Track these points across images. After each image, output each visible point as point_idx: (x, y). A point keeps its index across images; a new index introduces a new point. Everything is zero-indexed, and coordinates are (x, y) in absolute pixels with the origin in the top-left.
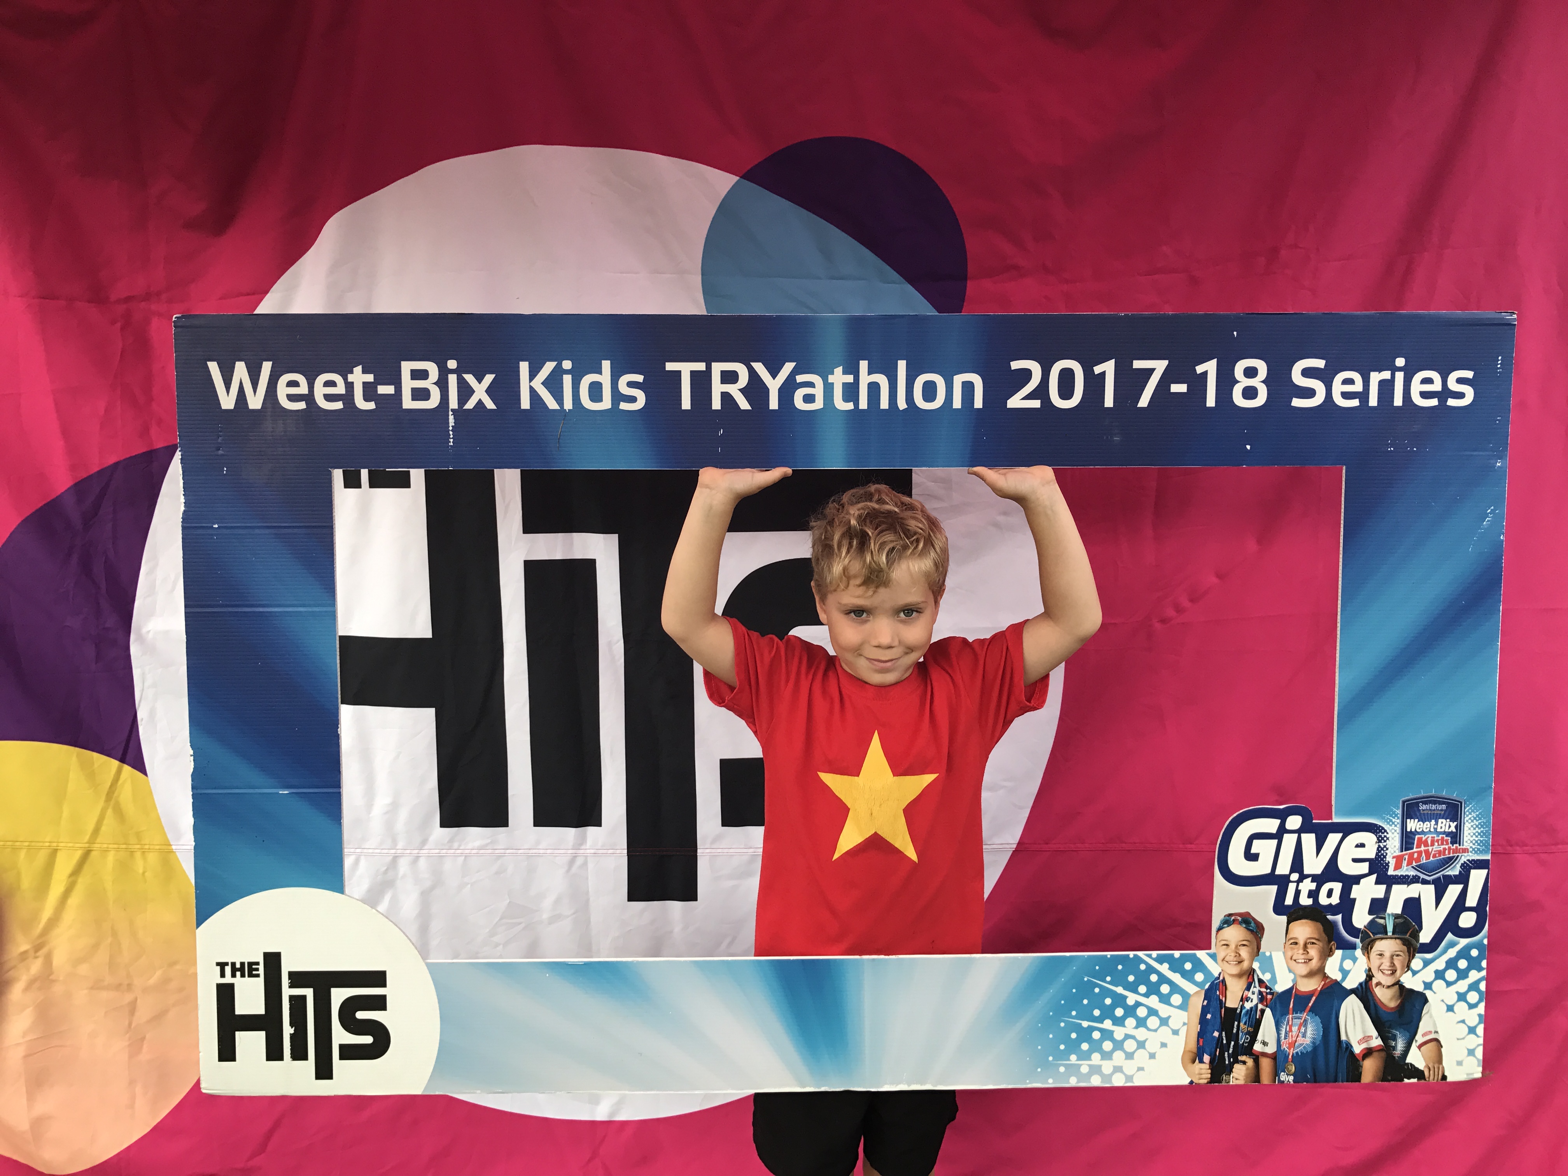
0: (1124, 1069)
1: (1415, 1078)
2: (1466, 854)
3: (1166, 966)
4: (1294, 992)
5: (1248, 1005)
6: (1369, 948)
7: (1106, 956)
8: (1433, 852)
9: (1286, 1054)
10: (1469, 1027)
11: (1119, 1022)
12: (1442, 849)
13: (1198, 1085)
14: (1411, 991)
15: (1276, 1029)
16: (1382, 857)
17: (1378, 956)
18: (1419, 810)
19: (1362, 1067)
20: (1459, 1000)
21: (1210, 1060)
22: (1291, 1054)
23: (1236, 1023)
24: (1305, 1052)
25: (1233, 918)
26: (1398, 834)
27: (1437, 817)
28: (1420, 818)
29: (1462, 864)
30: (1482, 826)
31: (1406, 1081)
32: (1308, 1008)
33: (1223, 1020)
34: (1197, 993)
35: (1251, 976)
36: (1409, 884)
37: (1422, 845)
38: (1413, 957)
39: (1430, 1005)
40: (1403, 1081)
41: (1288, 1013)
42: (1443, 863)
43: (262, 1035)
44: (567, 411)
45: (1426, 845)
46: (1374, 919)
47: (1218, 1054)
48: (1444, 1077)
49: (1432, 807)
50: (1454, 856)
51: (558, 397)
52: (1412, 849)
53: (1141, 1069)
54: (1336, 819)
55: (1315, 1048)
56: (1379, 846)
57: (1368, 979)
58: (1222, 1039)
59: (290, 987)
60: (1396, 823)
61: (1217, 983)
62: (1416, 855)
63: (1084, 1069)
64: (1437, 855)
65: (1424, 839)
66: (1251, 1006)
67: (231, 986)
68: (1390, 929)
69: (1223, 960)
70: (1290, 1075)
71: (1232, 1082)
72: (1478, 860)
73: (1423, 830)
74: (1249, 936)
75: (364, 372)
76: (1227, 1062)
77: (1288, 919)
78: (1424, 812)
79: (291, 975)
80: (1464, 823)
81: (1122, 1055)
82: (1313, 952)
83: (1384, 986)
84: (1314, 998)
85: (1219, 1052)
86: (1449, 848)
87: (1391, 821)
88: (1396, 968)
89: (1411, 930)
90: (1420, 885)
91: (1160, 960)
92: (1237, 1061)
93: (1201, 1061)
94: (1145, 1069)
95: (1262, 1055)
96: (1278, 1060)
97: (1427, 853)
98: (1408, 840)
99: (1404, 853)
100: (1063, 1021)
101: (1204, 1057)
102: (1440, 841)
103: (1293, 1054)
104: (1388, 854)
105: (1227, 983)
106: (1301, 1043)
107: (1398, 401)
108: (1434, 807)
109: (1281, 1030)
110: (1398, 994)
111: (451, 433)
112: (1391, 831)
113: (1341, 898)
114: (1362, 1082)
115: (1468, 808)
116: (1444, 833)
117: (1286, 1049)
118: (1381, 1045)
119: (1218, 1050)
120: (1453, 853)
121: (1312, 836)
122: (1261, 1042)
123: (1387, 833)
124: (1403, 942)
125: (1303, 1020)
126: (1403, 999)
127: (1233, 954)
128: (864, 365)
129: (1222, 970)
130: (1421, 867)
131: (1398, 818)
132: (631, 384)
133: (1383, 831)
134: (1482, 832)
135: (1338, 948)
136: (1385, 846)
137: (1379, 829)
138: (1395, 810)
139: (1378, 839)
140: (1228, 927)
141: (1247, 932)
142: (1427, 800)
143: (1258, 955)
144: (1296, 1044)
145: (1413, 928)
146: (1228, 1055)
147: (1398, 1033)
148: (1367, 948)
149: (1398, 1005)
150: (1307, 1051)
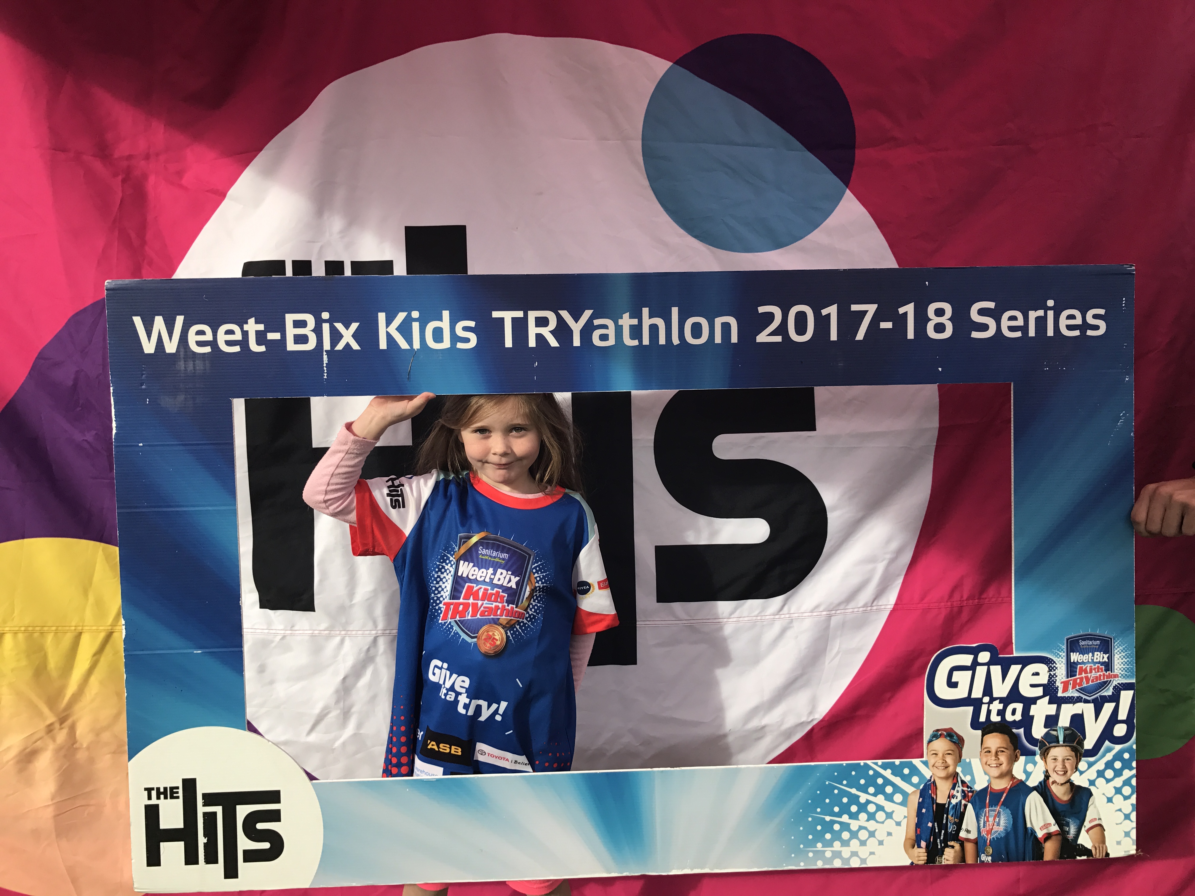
0: (859, 854)
1: (1084, 855)
2: (1117, 679)
3: (889, 771)
4: (989, 790)
5: (954, 801)
6: (1046, 754)
7: (843, 764)
8: (1091, 678)
9: (985, 840)
10: (1125, 814)
11: (854, 816)
12: (1098, 675)
13: (917, 865)
14: (1080, 787)
15: (977, 820)
16: (1053, 682)
17: (1053, 761)
18: (1080, 646)
19: (1044, 848)
20: (1116, 793)
21: (926, 844)
22: (989, 839)
23: (945, 815)
24: (999, 838)
25: (940, 733)
26: (1064, 664)
27: (1093, 650)
28: (1080, 651)
29: (1114, 687)
30: (1128, 657)
31: (1078, 858)
32: (1000, 803)
33: (935, 813)
34: (913, 792)
35: (955, 778)
36: (1074, 703)
37: (1083, 673)
38: (1080, 760)
39: (1094, 798)
40: (1076, 858)
41: (985, 807)
42: (1100, 685)
43: (181, 844)
44: (416, 350)
46: (1048, 731)
47: (932, 841)
48: (1107, 854)
49: (1089, 642)
50: (1108, 681)
51: (409, 340)
52: (1076, 676)
53: (872, 853)
54: (1016, 654)
55: (1007, 834)
56: (1050, 674)
57: (1046, 778)
58: (935, 829)
59: (203, 806)
60: (1062, 656)
61: (929, 784)
62: (1078, 681)
63: (828, 854)
64: (1095, 680)
65: (1084, 668)
66: (956, 802)
67: (157, 806)
68: (1061, 739)
69: (933, 766)
70: (989, 856)
71: (944, 862)
72: (1125, 683)
73: (1083, 661)
74: (953, 747)
75: (256, 323)
76: (939, 847)
77: (982, 733)
78: (1083, 647)
79: (204, 796)
81: (858, 842)
82: (1003, 758)
83: (1058, 784)
84: (1005, 795)
85: (933, 839)
86: (1104, 674)
87: (1058, 654)
88: (1067, 769)
89: (1077, 740)
90: (1082, 704)
91: (884, 767)
92: (947, 846)
93: (919, 846)
94: (876, 853)
95: (966, 841)
96: (979, 844)
97: (1087, 678)
98: (1072, 669)
99: (1069, 679)
100: (811, 817)
101: (921, 843)
102: (1096, 669)
103: (990, 839)
104: (1057, 680)
105: (937, 784)
106: (996, 830)
107: (1050, 332)
108: (1091, 643)
109: (981, 821)
110: (1069, 789)
111: (325, 368)
112: (1059, 662)
113: (1022, 717)
114: (1044, 860)
115: (1116, 643)
116: (1099, 662)
117: (985, 835)
118: (1057, 830)
119: (932, 837)
120: (1107, 678)
121: (999, 667)
122: (965, 830)
123: (1056, 664)
124: (1072, 748)
125: (997, 812)
126: (1073, 794)
127: (941, 761)
128: (645, 311)
129: (933, 774)
130: (1082, 690)
131: (1064, 652)
132: (466, 329)
133: (1053, 662)
134: (1128, 661)
135: (1021, 755)
136: (1055, 674)
137: (1050, 661)
138: (1061, 645)
139: (1049, 668)
140: (936, 740)
141: (952, 743)
142: (1085, 638)
143: (960, 761)
144: (992, 831)
145: (1079, 738)
146: (940, 841)
147: (1071, 820)
148: (1044, 755)
149: (1069, 800)
150: (1001, 837)
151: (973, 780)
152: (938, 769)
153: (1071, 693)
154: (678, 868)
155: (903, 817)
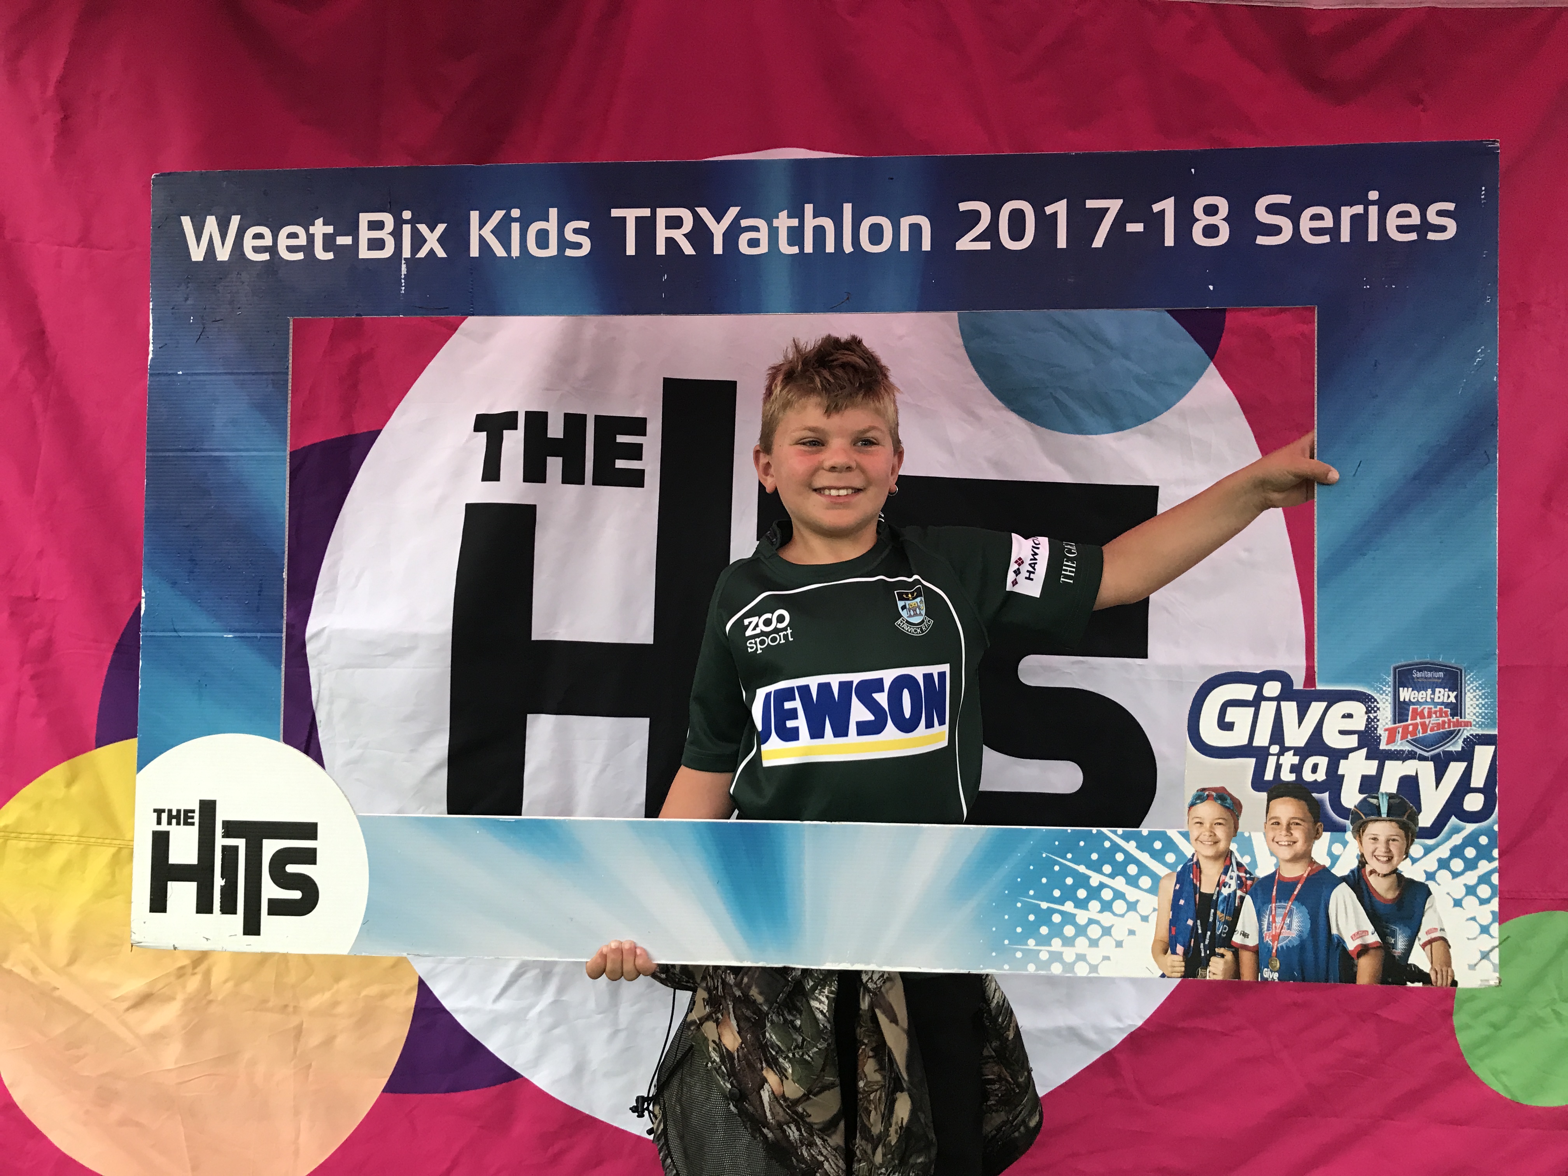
0: (1088, 958)
1: (1419, 982)
2: (1469, 728)
3: (1133, 844)
5: (1225, 891)
6: (1361, 831)
7: (1067, 830)
8: (1431, 725)
9: (1269, 948)
10: (1481, 926)
11: (1082, 904)
12: (1440, 721)
14: (1411, 881)
15: (1258, 920)
16: (1373, 729)
17: (1371, 840)
18: (1413, 678)
19: (1357, 966)
20: (1467, 894)
21: (1184, 951)
22: (1275, 948)
23: (1212, 911)
24: (1291, 947)
25: (1207, 793)
26: (1390, 703)
27: (1434, 686)
28: (1413, 685)
29: (1464, 739)
30: (1486, 697)
31: (1409, 984)
32: (1293, 897)
34: (1167, 875)
35: (1228, 859)
36: (1404, 760)
37: (1418, 718)
38: (1413, 841)
39: (1434, 899)
40: (1406, 984)
41: (1271, 902)
42: (1444, 736)
43: (193, 886)
44: (515, 258)
45: (1423, 717)
46: (1365, 799)
47: (1192, 945)
48: (1454, 983)
49: (1427, 674)
50: (1455, 730)
51: (506, 245)
52: (1407, 720)
53: (1106, 958)
54: (1319, 687)
55: (1302, 942)
56: (1369, 717)
57: (1360, 865)
58: (1197, 929)
59: (223, 837)
60: (1387, 692)
61: (1190, 865)
62: (1411, 728)
63: (1044, 956)
64: (1435, 728)
65: (1419, 710)
66: (1229, 892)
67: (167, 834)
68: (1384, 810)
69: (1196, 840)
70: (1275, 972)
71: (1209, 977)
72: (1482, 735)
73: (1418, 700)
74: (1226, 814)
75: (324, 224)
77: (1268, 796)
78: (1419, 680)
79: (225, 824)
80: (1465, 694)
81: (1086, 942)
82: (1298, 834)
83: (1379, 874)
84: (1299, 886)
85: (1194, 942)
86: (1449, 720)
87: (1381, 689)
88: (1393, 855)
89: (1408, 813)
90: (1416, 761)
91: (1126, 838)
92: (1214, 954)
93: (1174, 952)
94: (1111, 958)
95: (1242, 948)
96: (1260, 953)
97: (1424, 725)
98: (1401, 711)
99: (1397, 725)
100: (1020, 901)
101: (1177, 948)
102: (1438, 713)
103: (1277, 948)
104: (1379, 726)
105: (1202, 866)
106: (1286, 935)
107: (1373, 236)
108: (1429, 675)
109: (1264, 921)
110: (1396, 884)
111: (403, 281)
112: (1382, 700)
113: (1327, 774)
114: (1358, 983)
115: (1469, 677)
116: (1443, 703)
117: (1269, 942)
118: (1378, 942)
119: (1193, 940)
120: (1454, 727)
121: (1294, 704)
122: (1241, 933)
123: (1378, 703)
124: (1400, 825)
125: (1288, 908)
126: (1402, 890)
127: (1208, 834)
128: (809, 208)
129: (1196, 851)
130: (1416, 742)
131: (1389, 687)
132: (577, 231)
133: (1373, 700)
134: (1486, 703)
135: (1325, 830)
136: (1375, 717)
137: (1368, 698)
138: (1385, 677)
139: (1367, 708)
140: (1201, 802)
141: (1223, 809)
142: (1423, 667)
143: (1235, 836)
144: (1281, 936)
145: (1410, 811)
146: (1204, 946)
147: (1398, 929)
148: (1359, 832)
149: (1397, 897)
150: (1293, 946)
151: (1254, 863)
152: (1204, 844)
153: (1398, 746)
154: (833, 962)
155: (1152, 909)
